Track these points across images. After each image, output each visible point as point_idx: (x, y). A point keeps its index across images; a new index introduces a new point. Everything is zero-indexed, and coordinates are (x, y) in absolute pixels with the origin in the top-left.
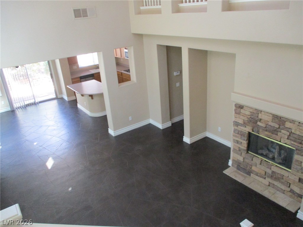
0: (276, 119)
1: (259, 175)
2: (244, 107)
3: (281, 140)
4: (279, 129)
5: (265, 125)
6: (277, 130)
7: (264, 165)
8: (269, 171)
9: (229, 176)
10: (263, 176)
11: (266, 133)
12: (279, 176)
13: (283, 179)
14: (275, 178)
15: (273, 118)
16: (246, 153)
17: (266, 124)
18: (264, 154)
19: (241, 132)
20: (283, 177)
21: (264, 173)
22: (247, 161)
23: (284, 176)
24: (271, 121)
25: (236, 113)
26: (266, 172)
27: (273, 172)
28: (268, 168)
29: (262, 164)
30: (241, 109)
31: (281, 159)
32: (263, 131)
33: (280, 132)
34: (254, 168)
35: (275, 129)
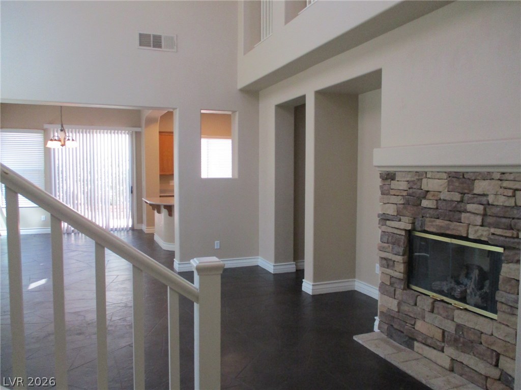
0: (454, 180)
1: (429, 341)
2: (397, 173)
3: (469, 231)
4: (462, 205)
5: (435, 202)
6: (459, 206)
7: (439, 314)
8: (450, 327)
9: (362, 346)
10: (438, 343)
11: (438, 223)
12: (472, 337)
13: (481, 343)
14: (464, 344)
15: (448, 181)
16: (404, 289)
17: (436, 200)
18: (445, 289)
19: (392, 237)
20: (480, 337)
21: (441, 335)
22: (405, 308)
23: (482, 333)
24: (446, 190)
25: (383, 194)
26: (444, 331)
27: (459, 326)
28: (447, 317)
29: (435, 311)
30: (392, 181)
31: (480, 296)
32: (432, 219)
33: (465, 211)
34: (420, 326)
35: (454, 205)
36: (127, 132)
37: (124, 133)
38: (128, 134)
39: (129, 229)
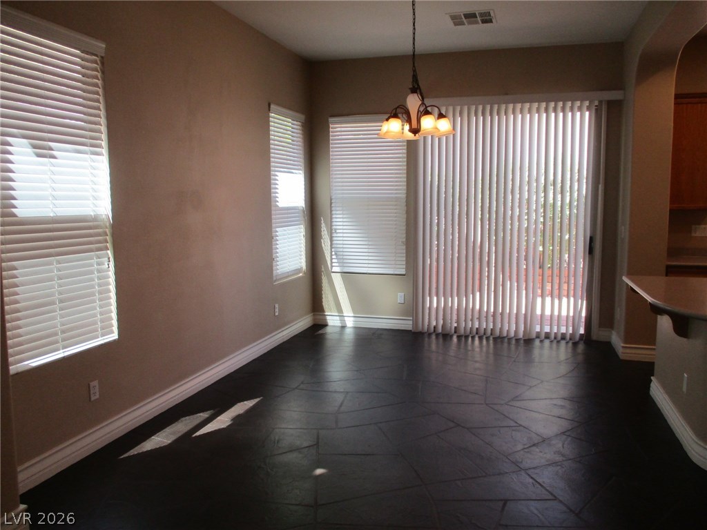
36: (587, 103)
37: (580, 109)
38: (588, 109)
39: (577, 337)
